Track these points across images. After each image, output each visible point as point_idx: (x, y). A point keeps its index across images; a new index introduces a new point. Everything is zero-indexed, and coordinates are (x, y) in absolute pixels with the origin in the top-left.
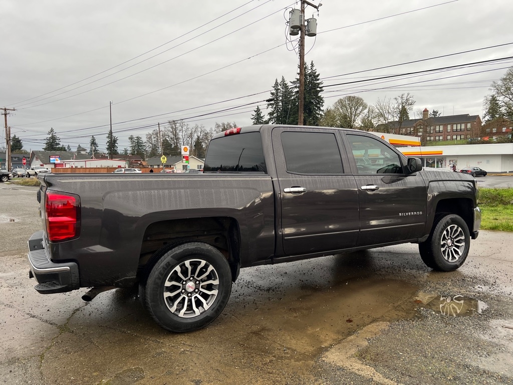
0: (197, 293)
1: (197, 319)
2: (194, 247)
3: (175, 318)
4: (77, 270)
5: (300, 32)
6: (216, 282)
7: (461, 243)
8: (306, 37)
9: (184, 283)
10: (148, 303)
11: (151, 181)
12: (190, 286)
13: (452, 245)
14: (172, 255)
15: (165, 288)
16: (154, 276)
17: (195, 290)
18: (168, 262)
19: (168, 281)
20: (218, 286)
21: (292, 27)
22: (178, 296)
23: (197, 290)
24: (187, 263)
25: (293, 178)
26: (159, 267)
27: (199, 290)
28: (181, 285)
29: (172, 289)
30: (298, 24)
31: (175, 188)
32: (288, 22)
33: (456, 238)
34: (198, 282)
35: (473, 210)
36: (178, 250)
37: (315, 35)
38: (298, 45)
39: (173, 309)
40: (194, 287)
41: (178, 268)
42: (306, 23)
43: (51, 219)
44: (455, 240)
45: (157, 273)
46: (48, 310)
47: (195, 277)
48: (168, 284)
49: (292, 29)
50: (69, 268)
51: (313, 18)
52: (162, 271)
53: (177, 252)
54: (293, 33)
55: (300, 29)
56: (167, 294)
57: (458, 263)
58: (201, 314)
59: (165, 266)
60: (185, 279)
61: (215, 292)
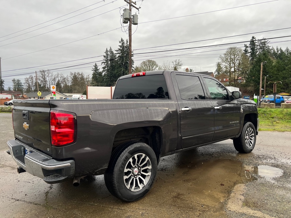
0: (139, 175)
1: (141, 192)
2: (139, 146)
3: (130, 192)
4: (74, 165)
5: (129, 22)
6: (150, 167)
7: (252, 137)
8: (132, 25)
9: (133, 169)
10: (115, 184)
12: (136, 170)
13: (249, 139)
14: (128, 151)
15: (124, 173)
16: (119, 166)
17: (138, 173)
18: (127, 156)
19: (126, 168)
20: (151, 170)
21: (124, 19)
22: (130, 178)
24: (136, 156)
25: (184, 102)
26: (122, 160)
27: (140, 173)
28: (131, 170)
29: (127, 173)
30: (128, 17)
31: (128, 109)
32: (122, 16)
33: (250, 135)
34: (140, 168)
35: (257, 119)
37: (137, 24)
38: (128, 29)
39: (128, 187)
40: (138, 171)
41: (131, 160)
42: (132, 17)
45: (120, 164)
46: (26, 195)
47: (139, 165)
48: (126, 170)
49: (125, 20)
50: (70, 164)
51: (136, 15)
52: (123, 162)
53: (131, 149)
54: (125, 22)
55: (129, 20)
56: (125, 177)
57: (252, 148)
58: (143, 188)
59: (125, 159)
60: (133, 167)
61: (149, 174)
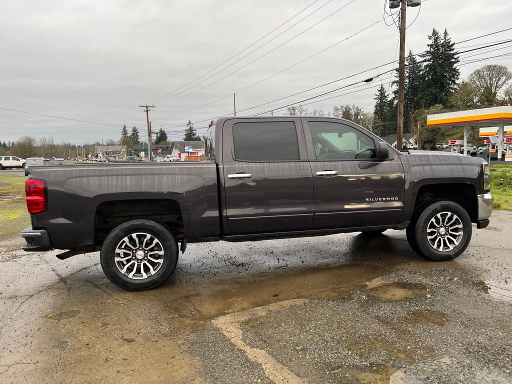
0: (145, 260)
1: (145, 281)
2: (139, 223)
3: (125, 278)
4: (47, 236)
5: (401, 4)
6: (161, 253)
7: (457, 232)
9: (134, 251)
11: (103, 169)
12: (140, 254)
13: (446, 234)
14: (121, 228)
15: (115, 254)
17: (143, 258)
18: (117, 234)
19: (119, 249)
20: (163, 256)
22: (128, 261)
23: (146, 258)
24: (134, 236)
25: (238, 165)
26: (110, 238)
28: (131, 253)
31: (122, 175)
33: (451, 226)
34: (146, 252)
35: (477, 196)
36: (126, 225)
37: (419, 4)
38: (398, 18)
39: (124, 271)
40: (143, 255)
43: (29, 198)
44: (450, 229)
45: (108, 241)
47: (143, 247)
48: (119, 251)
50: (40, 233)
52: (112, 241)
54: (393, 6)
56: (117, 259)
58: (148, 277)
59: (114, 237)
60: (134, 249)
61: (161, 261)
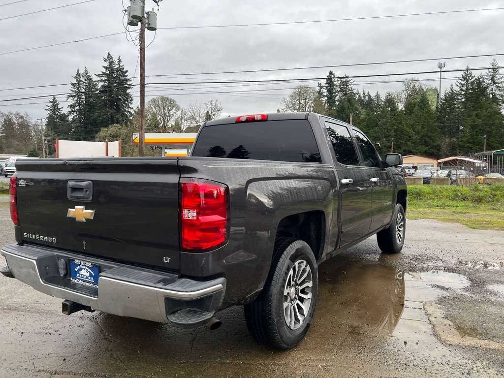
0: (297, 299)
1: (302, 329)
2: (301, 246)
8: (146, 30)
12: (293, 292)
14: (289, 257)
15: (284, 298)
16: (279, 285)
17: (295, 296)
18: (288, 266)
19: (286, 288)
21: (132, 17)
22: (288, 305)
24: (297, 265)
26: (282, 273)
27: (298, 295)
30: (140, 15)
32: (126, 10)
33: (399, 224)
34: (297, 287)
37: (155, 29)
38: (138, 37)
40: (295, 292)
41: (292, 271)
42: (146, 15)
47: (297, 281)
48: (285, 292)
49: (132, 19)
50: (221, 285)
51: (153, 12)
52: (285, 277)
53: (293, 252)
55: (140, 21)
57: (401, 246)
58: (303, 322)
61: (310, 296)
